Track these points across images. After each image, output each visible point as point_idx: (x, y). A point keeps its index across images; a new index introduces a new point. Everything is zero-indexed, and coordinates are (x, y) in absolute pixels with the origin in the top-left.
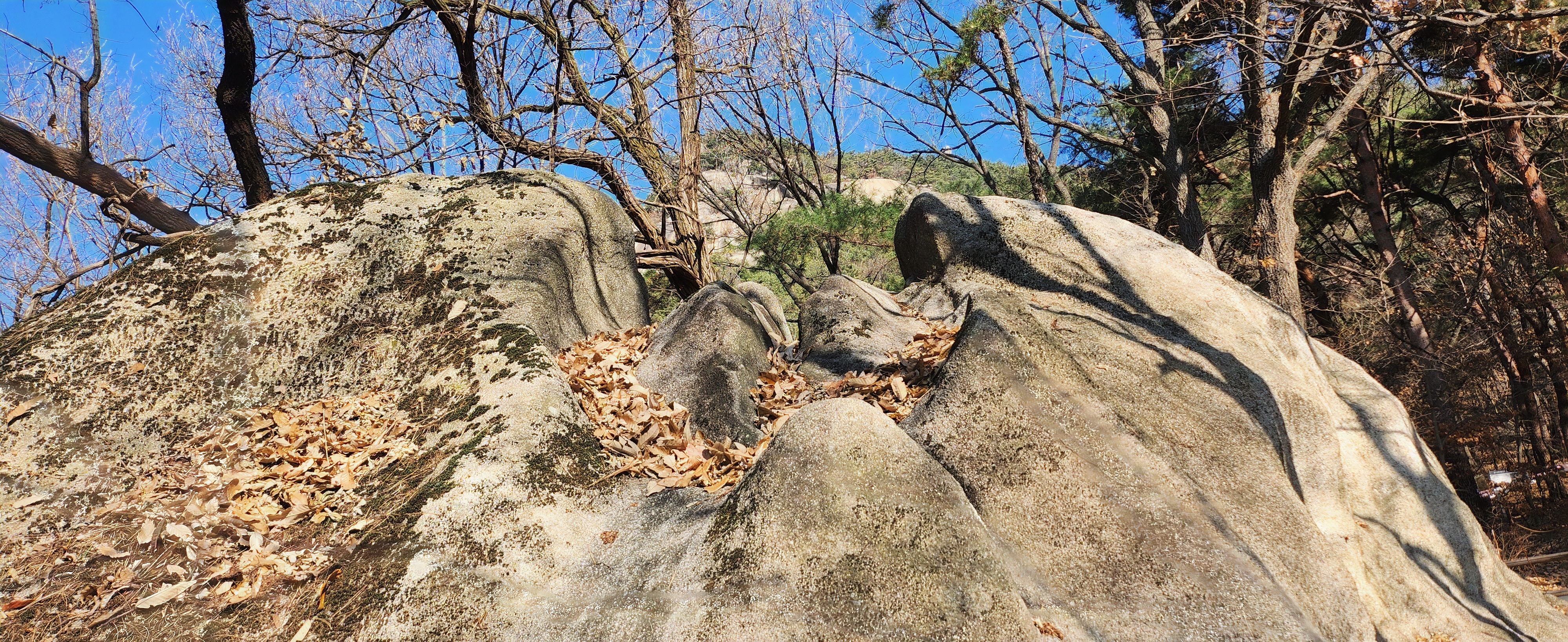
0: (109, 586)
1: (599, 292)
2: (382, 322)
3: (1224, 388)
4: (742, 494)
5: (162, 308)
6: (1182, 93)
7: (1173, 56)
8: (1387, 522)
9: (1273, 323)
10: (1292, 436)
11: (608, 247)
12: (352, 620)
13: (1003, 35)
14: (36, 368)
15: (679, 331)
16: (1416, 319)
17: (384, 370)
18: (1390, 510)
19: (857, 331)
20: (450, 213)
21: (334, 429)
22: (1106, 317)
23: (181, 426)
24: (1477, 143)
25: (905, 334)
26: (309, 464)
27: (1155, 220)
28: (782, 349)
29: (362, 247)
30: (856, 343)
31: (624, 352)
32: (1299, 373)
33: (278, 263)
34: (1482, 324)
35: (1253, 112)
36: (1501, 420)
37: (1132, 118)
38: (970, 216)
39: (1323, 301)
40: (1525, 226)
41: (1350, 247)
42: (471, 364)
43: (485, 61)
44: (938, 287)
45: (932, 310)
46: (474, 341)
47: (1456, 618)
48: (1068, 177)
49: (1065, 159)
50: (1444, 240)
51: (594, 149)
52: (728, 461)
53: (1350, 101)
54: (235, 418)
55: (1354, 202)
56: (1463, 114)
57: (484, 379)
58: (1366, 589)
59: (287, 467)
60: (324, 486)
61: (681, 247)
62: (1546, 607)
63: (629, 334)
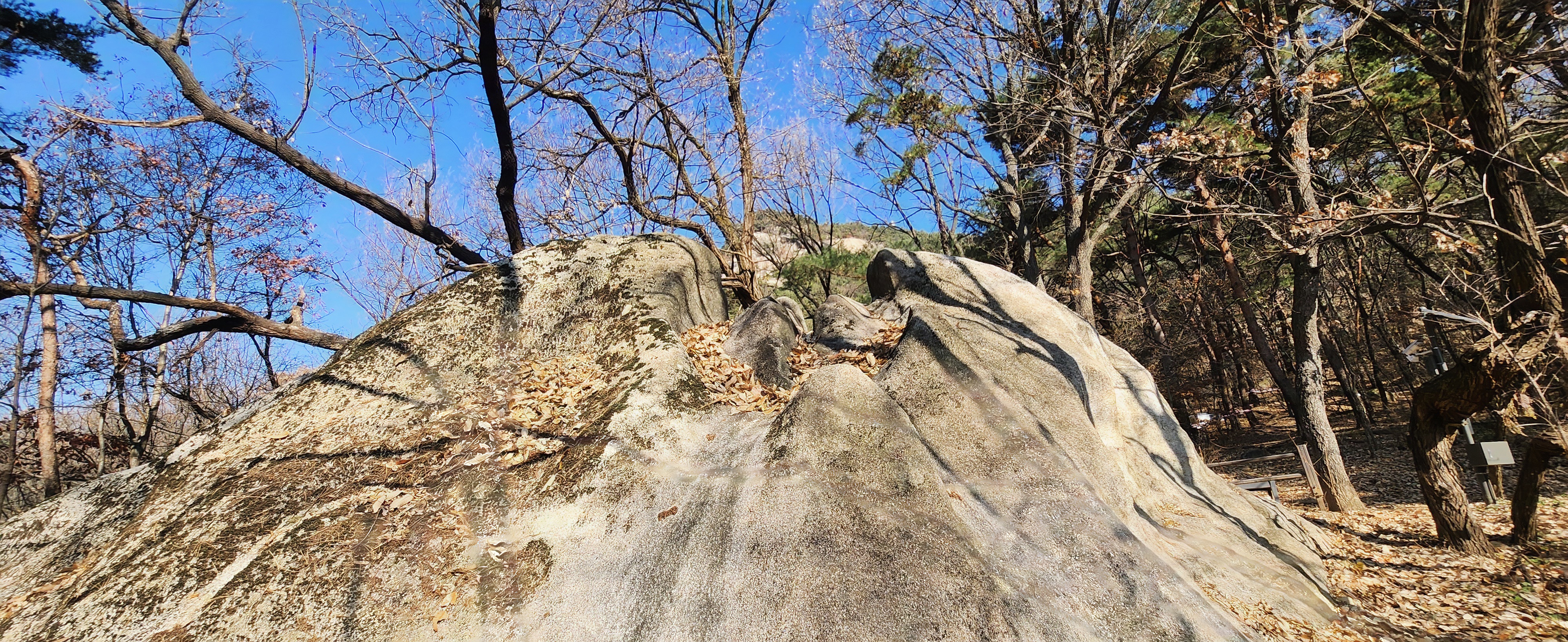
0: (449, 454)
1: (701, 301)
2: (586, 316)
3: (1053, 363)
4: (785, 416)
5: (473, 306)
6: (1028, 196)
7: (1022, 174)
8: (1141, 441)
9: (1080, 327)
10: (1089, 391)
11: (707, 276)
12: (576, 476)
13: (927, 160)
14: (409, 337)
15: (747, 324)
16: (1158, 326)
17: (588, 342)
18: (1142, 434)
19: (847, 327)
20: (623, 257)
21: (562, 373)
22: (986, 322)
23: (484, 369)
24: (1194, 227)
25: (873, 329)
26: (551, 392)
27: (1011, 266)
28: (804, 335)
29: (576, 274)
30: (845, 333)
31: (716, 335)
32: (1094, 356)
33: (533, 283)
34: (1194, 329)
35: (1068, 205)
36: (1205, 384)
37: (999, 207)
38: (910, 263)
39: (1105, 314)
40: (1220, 274)
41: (1121, 284)
42: (634, 340)
43: (638, 171)
44: (892, 302)
45: (888, 315)
46: (636, 327)
47: (1178, 495)
48: (962, 240)
49: (959, 231)
50: (1175, 281)
51: (695, 221)
52: (775, 397)
53: (1123, 202)
54: (512, 366)
55: (1124, 259)
56: (1188, 212)
57: (642, 348)
58: (1128, 477)
59: (539, 393)
60: (558, 404)
61: (742, 276)
62: (1229, 490)
63: (718, 325)
